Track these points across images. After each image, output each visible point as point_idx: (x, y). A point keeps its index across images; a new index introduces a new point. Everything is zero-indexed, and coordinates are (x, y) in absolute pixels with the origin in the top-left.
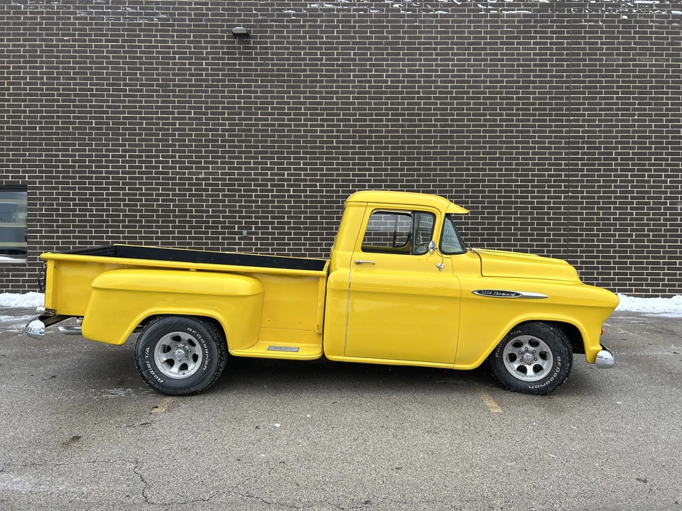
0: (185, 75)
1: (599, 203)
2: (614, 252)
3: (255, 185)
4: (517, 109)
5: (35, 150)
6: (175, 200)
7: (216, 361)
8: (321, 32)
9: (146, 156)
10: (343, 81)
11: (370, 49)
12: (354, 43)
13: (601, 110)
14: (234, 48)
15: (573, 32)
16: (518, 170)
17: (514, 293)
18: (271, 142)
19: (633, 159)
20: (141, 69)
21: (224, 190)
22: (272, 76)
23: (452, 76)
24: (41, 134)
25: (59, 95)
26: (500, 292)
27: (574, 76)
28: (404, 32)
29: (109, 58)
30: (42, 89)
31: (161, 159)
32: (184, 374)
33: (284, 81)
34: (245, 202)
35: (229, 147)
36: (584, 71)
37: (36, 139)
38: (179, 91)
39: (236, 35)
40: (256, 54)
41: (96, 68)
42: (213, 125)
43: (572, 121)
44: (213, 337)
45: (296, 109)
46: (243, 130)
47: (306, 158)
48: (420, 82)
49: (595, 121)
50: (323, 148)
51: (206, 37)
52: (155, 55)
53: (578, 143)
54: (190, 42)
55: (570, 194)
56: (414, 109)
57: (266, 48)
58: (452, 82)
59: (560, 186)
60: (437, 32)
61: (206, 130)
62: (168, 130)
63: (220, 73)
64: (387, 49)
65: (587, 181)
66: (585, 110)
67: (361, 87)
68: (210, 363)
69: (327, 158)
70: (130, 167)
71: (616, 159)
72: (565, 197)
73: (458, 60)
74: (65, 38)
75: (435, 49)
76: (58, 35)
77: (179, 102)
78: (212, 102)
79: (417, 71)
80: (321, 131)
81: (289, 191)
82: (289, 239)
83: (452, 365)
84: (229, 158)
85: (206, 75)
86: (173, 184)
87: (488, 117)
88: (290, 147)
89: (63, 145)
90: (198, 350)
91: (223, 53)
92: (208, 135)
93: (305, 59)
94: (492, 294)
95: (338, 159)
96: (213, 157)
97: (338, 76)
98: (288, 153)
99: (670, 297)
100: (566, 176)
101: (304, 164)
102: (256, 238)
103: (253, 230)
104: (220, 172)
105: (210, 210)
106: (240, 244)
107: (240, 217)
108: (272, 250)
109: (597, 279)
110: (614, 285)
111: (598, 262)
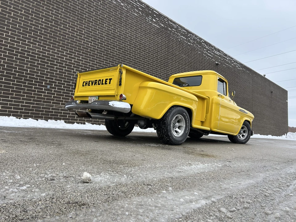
3: (57, 62)
4: (155, 60)
10: (101, 26)
11: (112, 17)
12: (106, 12)
18: (67, 42)
21: (38, 61)
22: (70, 10)
23: (138, 40)
27: (168, 54)
28: (124, 16)
32: (178, 134)
33: (76, 15)
34: (50, 70)
35: (44, 38)
36: (171, 53)
42: (35, 22)
46: (53, 32)
47: (83, 56)
48: (128, 38)
50: (91, 53)
56: (126, 48)
58: (138, 42)
60: (134, 21)
61: (31, 24)
64: (118, 20)
67: (108, 32)
69: (92, 58)
73: (140, 35)
75: (134, 28)
79: (127, 33)
80: (91, 45)
84: (43, 43)
87: (147, 60)
88: (76, 48)
90: (183, 124)
93: (86, 9)
96: (33, 40)
97: (99, 23)
98: (75, 50)
101: (82, 58)
102: (54, 91)
103: (53, 86)
104: (37, 50)
105: (29, 70)
106: (45, 93)
107: (46, 78)
108: (63, 98)
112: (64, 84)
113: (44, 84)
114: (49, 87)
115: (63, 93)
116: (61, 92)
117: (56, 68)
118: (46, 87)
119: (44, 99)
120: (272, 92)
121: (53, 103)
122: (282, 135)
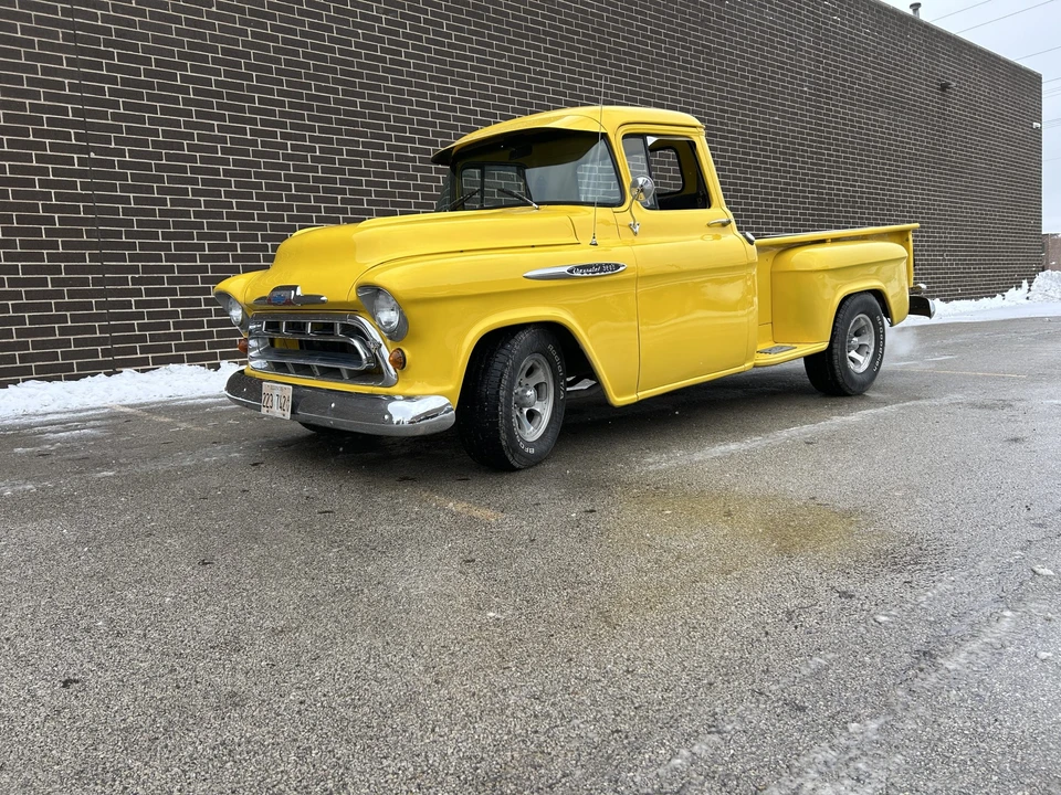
1: (161, 179)
19: (219, 95)
53: (96, 41)
55: (92, 155)
59: (67, 136)
65: (129, 130)
71: (185, 90)
72: (82, 162)
100: (76, 112)
109: (177, 337)
110: (212, 345)
111: (175, 303)
120: (944, 87)
122: (1003, 290)
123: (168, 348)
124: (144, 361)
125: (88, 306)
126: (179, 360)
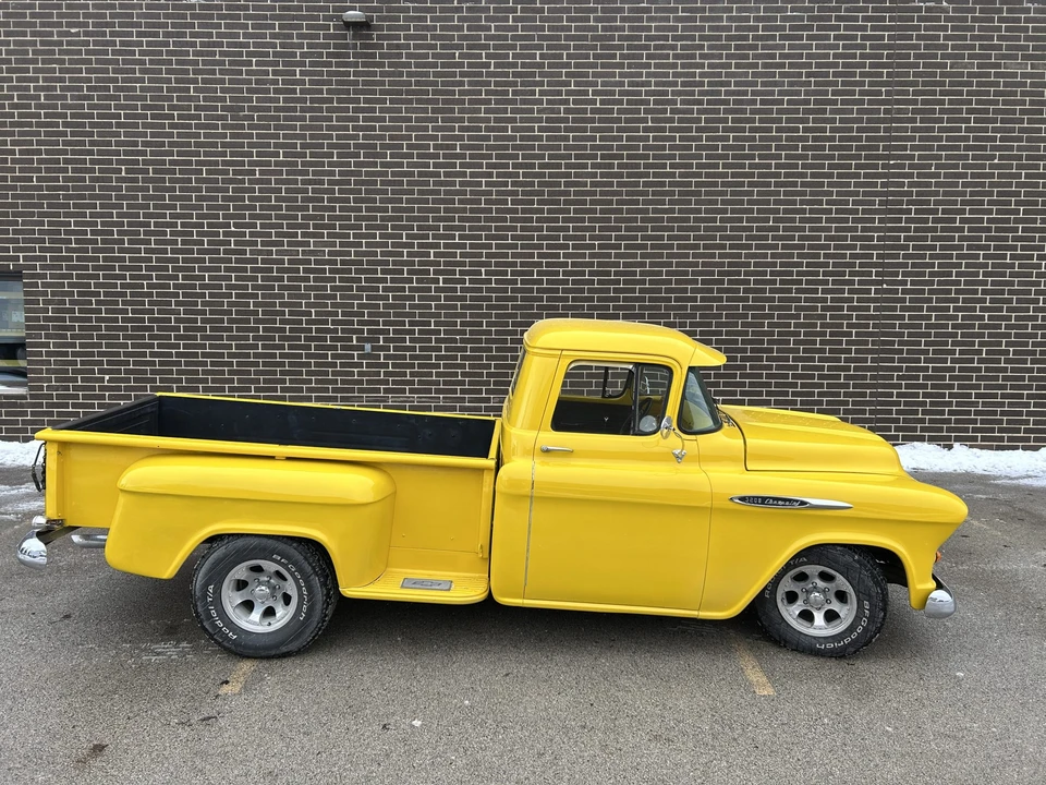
0: (268, 91)
1: (930, 300)
2: (951, 378)
3: (383, 272)
4: (804, 148)
5: (32, 214)
6: (256, 296)
7: (319, 606)
8: (487, 19)
9: (209, 225)
10: (524, 102)
11: (567, 47)
12: (541, 38)
13: (940, 148)
14: (346, 46)
15: (901, 19)
16: (803, 247)
17: (797, 501)
18: (408, 201)
19: (988, 230)
20: (195, 81)
21: (334, 280)
22: (408, 92)
23: (701, 93)
24: (40, 188)
25: (66, 125)
26: (774, 499)
27: (899, 93)
28: (623, 19)
29: (143, 62)
30: (39, 116)
31: (233, 229)
32: (270, 624)
33: (428, 101)
34: (368, 298)
35: (341, 209)
36: (915, 84)
37: (32, 197)
38: (259, 118)
39: (348, 25)
40: (382, 56)
41: (124, 80)
42: (314, 173)
43: (894, 166)
44: (314, 568)
45: (448, 147)
46: (363, 183)
47: (463, 228)
48: (648, 102)
49: (930, 166)
50: (490, 211)
51: (300, 27)
52: (217, 57)
53: (901, 203)
54: (273, 36)
55: (885, 286)
56: (637, 148)
57: (398, 47)
58: (700, 102)
59: (870, 274)
60: (678, 19)
61: (303, 182)
62: (243, 181)
63: (325, 87)
64: (594, 47)
65: (914, 265)
66: (914, 148)
67: (552, 111)
68: (311, 609)
69: (497, 228)
70: (183, 242)
71: (961, 230)
72: (877, 291)
73: (710, 66)
74: (73, 30)
75: (674, 48)
76: (59, 25)
77: (259, 136)
78: (312, 137)
79: (643, 84)
80: (488, 184)
81: (437, 281)
82: (437, 357)
83: (696, 613)
84: (341, 227)
85: (302, 91)
86: (253, 270)
87: (757, 161)
88: (438, 210)
89: (76, 206)
90: (291, 588)
91: (329, 55)
92: (307, 191)
93: (461, 65)
94: (763, 503)
95: (515, 228)
96: (315, 226)
97: (514, 93)
98: (434, 219)
99: (1036, 449)
100: (879, 256)
101: (461, 237)
102: (386, 357)
103: (381, 343)
104: (327, 250)
105: (313, 310)
106: (361, 365)
107: (359, 323)
108: (412, 374)
109: (923, 421)
110: (949, 430)
111: (926, 395)
112: (413, 332)
113: (355, 342)
114: (368, 347)
115: (412, 357)
116: (404, 357)
117: (385, 289)
118: (363, 348)
119: (361, 382)
121: (386, 391)
123: (915, 429)
124: (896, 438)
125: (864, 395)
126: (921, 439)
